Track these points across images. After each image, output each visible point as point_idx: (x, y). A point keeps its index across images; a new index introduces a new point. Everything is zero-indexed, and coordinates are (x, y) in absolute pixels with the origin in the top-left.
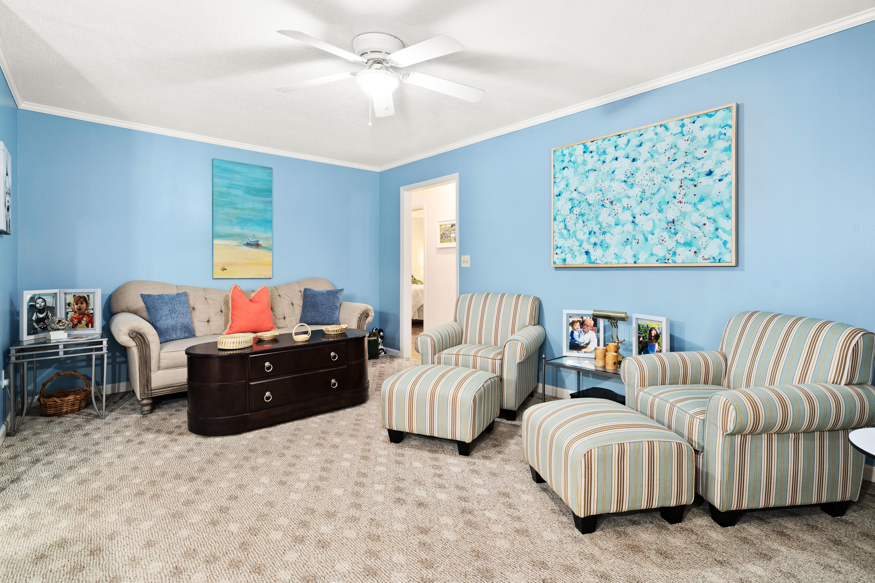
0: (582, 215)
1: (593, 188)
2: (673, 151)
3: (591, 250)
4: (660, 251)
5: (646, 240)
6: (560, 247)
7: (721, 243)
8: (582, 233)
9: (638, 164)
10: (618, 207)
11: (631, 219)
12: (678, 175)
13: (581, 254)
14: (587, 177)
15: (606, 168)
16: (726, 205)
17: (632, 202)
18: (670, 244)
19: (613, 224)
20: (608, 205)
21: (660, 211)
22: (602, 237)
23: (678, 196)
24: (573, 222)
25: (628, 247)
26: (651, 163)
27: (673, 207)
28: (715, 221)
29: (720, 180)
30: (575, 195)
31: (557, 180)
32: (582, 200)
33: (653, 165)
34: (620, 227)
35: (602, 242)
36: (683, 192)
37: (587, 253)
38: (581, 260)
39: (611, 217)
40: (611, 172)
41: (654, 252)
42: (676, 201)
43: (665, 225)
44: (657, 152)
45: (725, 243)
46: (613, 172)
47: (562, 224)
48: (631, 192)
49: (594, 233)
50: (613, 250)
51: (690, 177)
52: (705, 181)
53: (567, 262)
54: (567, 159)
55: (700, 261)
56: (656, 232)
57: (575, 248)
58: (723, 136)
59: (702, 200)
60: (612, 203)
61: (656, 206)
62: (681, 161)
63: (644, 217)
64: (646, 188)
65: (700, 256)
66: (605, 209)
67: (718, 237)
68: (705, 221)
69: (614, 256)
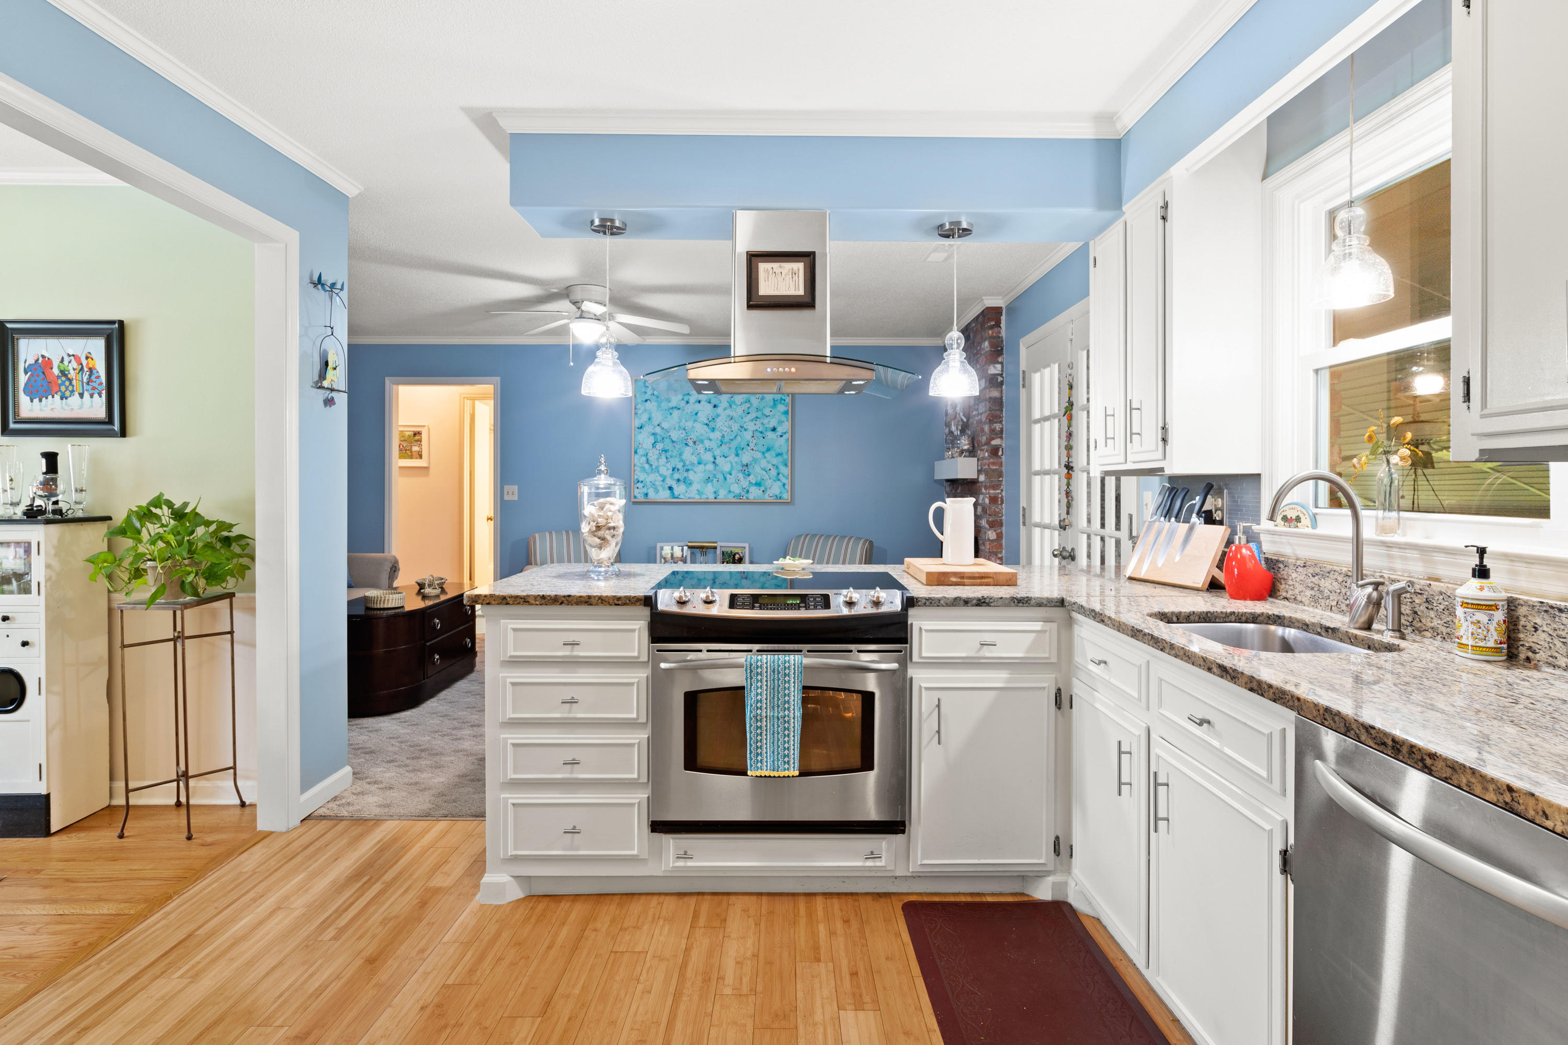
0: (666, 451)
1: (677, 426)
2: (747, 405)
3: (675, 486)
4: (736, 489)
5: (725, 479)
6: (642, 482)
7: (781, 484)
8: (665, 469)
9: (719, 410)
10: (700, 448)
11: (712, 459)
12: (751, 426)
13: (664, 490)
14: (671, 414)
15: (689, 409)
16: (785, 456)
17: (713, 445)
18: (745, 483)
19: (696, 462)
20: (691, 444)
21: (737, 455)
22: (685, 474)
23: (750, 444)
24: (656, 457)
25: (710, 485)
26: (729, 412)
27: (747, 453)
28: (777, 467)
29: (781, 436)
30: (658, 430)
31: (639, 412)
32: (665, 436)
33: (732, 414)
34: (702, 466)
35: (685, 478)
36: (755, 441)
37: (670, 488)
38: (664, 495)
39: (694, 456)
40: (694, 413)
41: (732, 490)
42: (749, 448)
43: (740, 468)
44: (734, 402)
45: (784, 485)
46: (696, 414)
47: (644, 458)
48: (712, 435)
49: (678, 470)
50: (695, 486)
51: (760, 430)
52: (770, 435)
53: (649, 497)
54: (649, 392)
55: (767, 498)
56: (733, 473)
57: (657, 483)
58: (783, 402)
59: (768, 450)
60: (695, 443)
61: (733, 450)
62: (753, 415)
63: (723, 459)
64: (726, 434)
65: (767, 494)
66: (688, 448)
67: (779, 480)
68: (770, 466)
69: (697, 492)
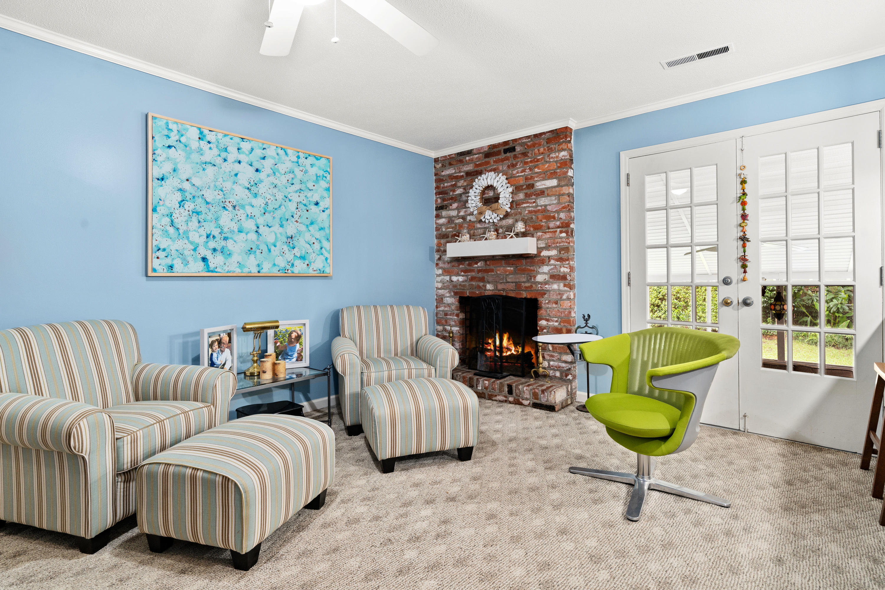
0: (198, 213)
1: (212, 185)
2: (291, 175)
3: (209, 256)
4: (282, 263)
5: (270, 251)
6: (164, 250)
7: (324, 258)
8: (197, 235)
9: (262, 175)
10: (241, 213)
11: (255, 228)
12: (295, 198)
13: (195, 260)
14: (204, 169)
15: (227, 167)
16: (327, 231)
17: (256, 212)
18: (289, 256)
19: (236, 230)
20: (231, 209)
21: (282, 226)
22: (223, 243)
23: (295, 216)
24: (184, 219)
25: (252, 257)
26: (272, 179)
27: (291, 224)
28: (320, 242)
29: (323, 211)
30: (186, 186)
31: (159, 159)
32: (197, 194)
33: (276, 182)
34: (243, 235)
35: (223, 248)
36: (299, 213)
37: (204, 259)
38: (197, 268)
39: (233, 223)
40: (233, 173)
41: (276, 263)
42: (293, 220)
43: (285, 240)
44: (278, 170)
45: (326, 259)
46: (236, 175)
47: (167, 220)
48: (254, 201)
49: (214, 237)
50: (235, 258)
51: (304, 202)
52: (313, 208)
53: (174, 269)
54: (174, 136)
55: (311, 272)
56: (278, 244)
57: (186, 253)
58: (324, 178)
59: (312, 223)
60: (234, 207)
61: (277, 220)
62: (297, 187)
63: (266, 228)
64: (269, 201)
65: (311, 268)
66: (226, 212)
67: (322, 254)
68: (315, 241)
69: (237, 265)
